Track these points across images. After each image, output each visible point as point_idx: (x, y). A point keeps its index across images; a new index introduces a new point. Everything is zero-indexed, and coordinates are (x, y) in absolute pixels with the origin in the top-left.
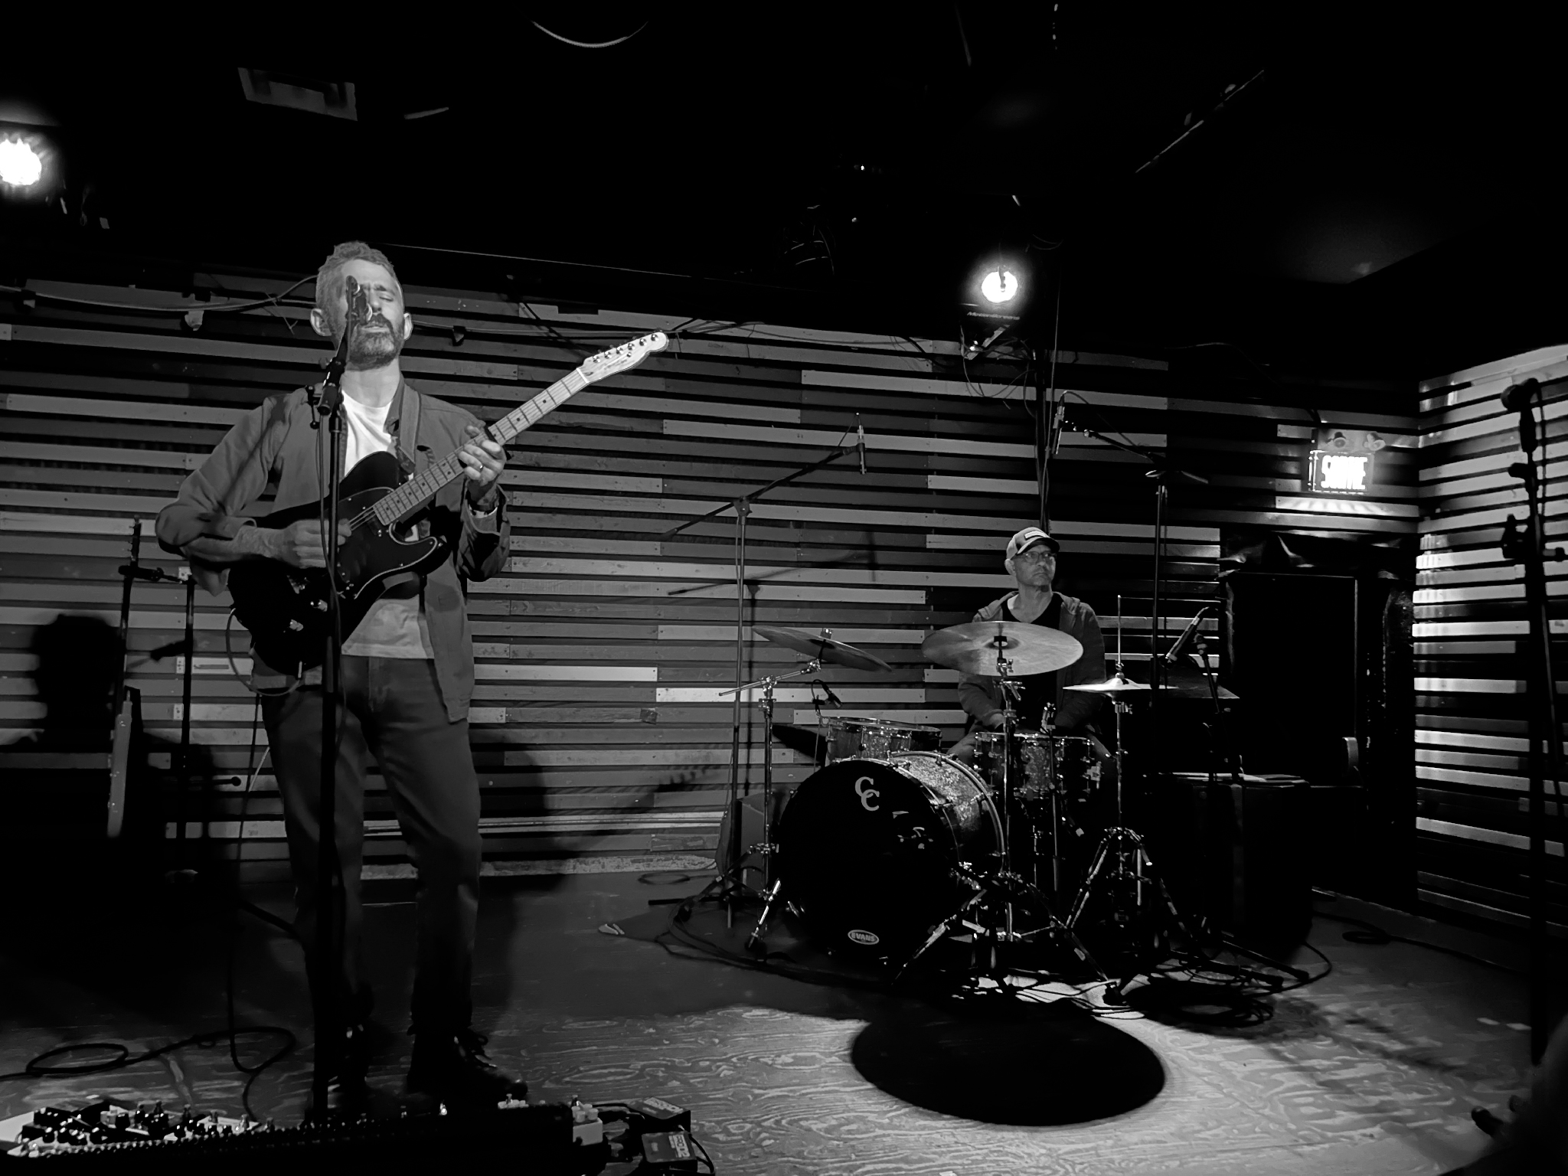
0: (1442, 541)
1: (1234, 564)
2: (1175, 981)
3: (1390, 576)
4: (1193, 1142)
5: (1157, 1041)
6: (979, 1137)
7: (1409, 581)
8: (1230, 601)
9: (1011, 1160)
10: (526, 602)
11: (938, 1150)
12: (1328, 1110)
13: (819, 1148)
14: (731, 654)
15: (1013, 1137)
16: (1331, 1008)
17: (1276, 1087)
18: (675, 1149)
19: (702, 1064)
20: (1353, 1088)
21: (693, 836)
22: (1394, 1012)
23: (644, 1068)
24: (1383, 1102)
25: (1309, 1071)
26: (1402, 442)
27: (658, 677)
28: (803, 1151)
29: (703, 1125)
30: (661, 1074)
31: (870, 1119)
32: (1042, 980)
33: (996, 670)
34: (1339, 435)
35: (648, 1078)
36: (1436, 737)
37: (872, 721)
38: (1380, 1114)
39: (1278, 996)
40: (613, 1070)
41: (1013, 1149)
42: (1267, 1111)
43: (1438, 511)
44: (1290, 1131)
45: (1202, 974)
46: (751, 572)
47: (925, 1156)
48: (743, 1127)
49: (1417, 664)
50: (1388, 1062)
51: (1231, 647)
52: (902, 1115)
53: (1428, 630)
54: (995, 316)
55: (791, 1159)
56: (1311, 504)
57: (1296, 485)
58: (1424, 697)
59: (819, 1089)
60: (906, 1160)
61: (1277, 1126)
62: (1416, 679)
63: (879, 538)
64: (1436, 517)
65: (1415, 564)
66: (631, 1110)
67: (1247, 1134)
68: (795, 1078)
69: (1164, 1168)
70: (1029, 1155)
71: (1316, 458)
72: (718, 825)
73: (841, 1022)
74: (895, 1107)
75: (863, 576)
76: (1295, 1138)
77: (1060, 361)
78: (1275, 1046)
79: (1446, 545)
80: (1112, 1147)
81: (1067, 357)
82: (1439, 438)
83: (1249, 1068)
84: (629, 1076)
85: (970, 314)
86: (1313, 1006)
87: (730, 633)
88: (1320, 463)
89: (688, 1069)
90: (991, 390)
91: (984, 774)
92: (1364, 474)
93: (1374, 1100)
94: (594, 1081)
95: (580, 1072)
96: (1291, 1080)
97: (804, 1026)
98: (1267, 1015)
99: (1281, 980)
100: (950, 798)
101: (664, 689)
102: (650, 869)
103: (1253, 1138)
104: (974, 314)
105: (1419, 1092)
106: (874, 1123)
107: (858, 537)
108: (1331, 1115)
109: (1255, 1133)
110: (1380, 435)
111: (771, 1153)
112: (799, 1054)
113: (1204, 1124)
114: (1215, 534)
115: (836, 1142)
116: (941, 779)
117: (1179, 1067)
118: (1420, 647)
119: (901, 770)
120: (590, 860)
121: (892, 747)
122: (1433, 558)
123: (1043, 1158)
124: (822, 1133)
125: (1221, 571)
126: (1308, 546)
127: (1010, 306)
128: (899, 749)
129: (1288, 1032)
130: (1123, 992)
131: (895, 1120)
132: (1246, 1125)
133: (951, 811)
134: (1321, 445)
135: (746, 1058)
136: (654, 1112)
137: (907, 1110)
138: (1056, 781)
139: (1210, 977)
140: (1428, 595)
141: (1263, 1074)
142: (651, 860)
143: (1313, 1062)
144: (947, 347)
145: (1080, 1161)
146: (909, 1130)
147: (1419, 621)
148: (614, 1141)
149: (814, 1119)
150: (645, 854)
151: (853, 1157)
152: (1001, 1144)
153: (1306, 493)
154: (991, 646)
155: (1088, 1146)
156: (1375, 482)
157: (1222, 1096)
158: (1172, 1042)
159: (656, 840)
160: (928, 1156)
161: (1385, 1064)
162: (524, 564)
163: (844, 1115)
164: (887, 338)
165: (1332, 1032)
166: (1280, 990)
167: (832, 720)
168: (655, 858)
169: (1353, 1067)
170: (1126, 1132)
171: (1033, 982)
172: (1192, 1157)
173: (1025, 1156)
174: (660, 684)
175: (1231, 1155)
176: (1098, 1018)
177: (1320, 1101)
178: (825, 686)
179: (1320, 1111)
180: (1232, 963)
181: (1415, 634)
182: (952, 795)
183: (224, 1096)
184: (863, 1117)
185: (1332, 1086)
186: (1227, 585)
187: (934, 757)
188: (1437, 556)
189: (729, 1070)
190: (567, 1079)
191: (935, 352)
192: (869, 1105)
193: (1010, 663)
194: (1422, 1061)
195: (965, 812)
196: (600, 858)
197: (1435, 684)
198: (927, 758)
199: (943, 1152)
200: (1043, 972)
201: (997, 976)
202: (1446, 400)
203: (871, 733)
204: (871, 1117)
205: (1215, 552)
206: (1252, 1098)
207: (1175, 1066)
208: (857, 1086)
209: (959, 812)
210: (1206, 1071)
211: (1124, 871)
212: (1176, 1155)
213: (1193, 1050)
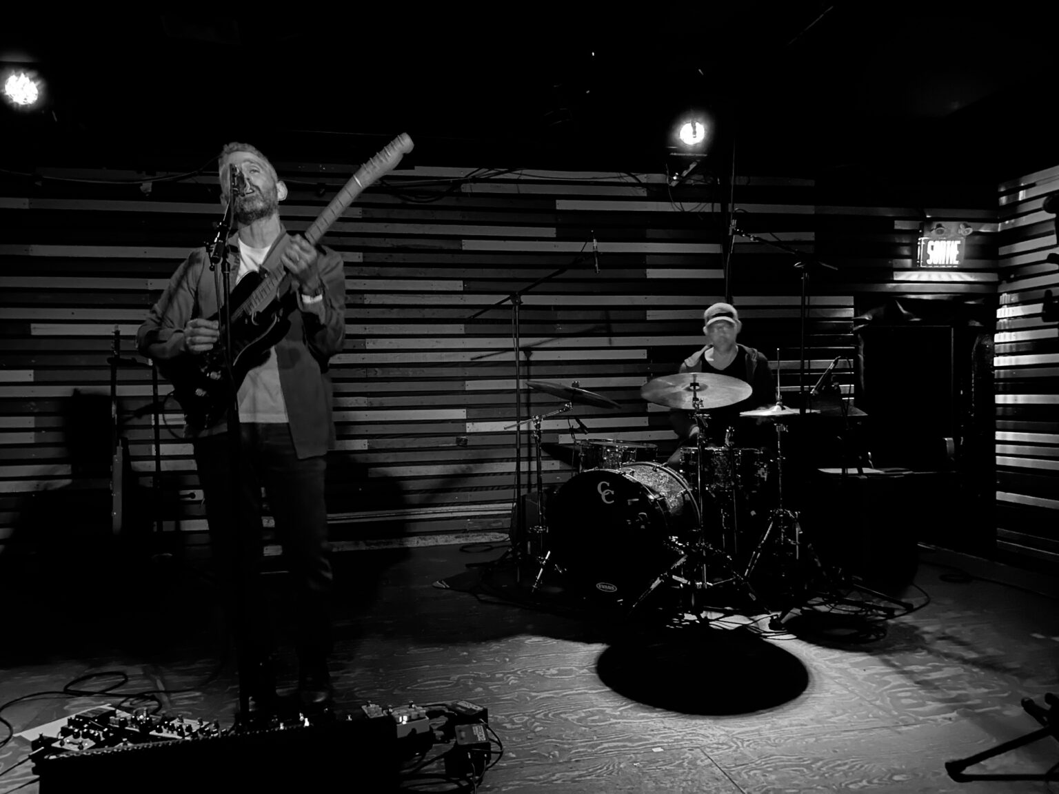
0: (1014, 298)
1: (864, 321)
2: (819, 612)
3: (977, 324)
4: (826, 725)
5: (804, 654)
6: (680, 723)
7: (992, 326)
8: (862, 347)
9: (701, 739)
10: (377, 369)
11: (652, 733)
12: (921, 701)
13: (572, 732)
14: (512, 399)
15: (703, 723)
16: (927, 629)
17: (885, 685)
18: (476, 736)
19: (497, 676)
20: (939, 685)
21: (495, 519)
22: (972, 630)
23: (459, 679)
24: (960, 695)
25: (909, 674)
26: (985, 229)
27: (467, 416)
28: (562, 735)
29: (497, 718)
30: (470, 683)
31: (607, 712)
32: (728, 614)
33: (691, 405)
34: (939, 226)
35: (462, 686)
36: (1010, 436)
37: (610, 441)
38: (955, 703)
39: (891, 622)
40: (439, 681)
41: (702, 732)
42: (878, 703)
43: (1012, 276)
44: (894, 716)
45: (838, 606)
46: (524, 342)
47: (643, 737)
48: (523, 719)
49: (998, 386)
50: (965, 666)
51: (862, 378)
52: (629, 708)
53: (1005, 361)
54: (690, 154)
55: (554, 740)
56: (919, 276)
57: (908, 262)
58: (1001, 408)
59: (574, 692)
60: (630, 740)
61: (884, 713)
62: (996, 396)
63: (613, 315)
64: (1010, 281)
65: (996, 315)
66: (449, 709)
67: (864, 719)
68: (559, 684)
69: (804, 743)
70: (713, 735)
71: (923, 243)
72: (510, 512)
73: (591, 645)
74: (624, 704)
75: (603, 341)
76: (896, 721)
77: (737, 183)
78: (887, 657)
79: (1017, 301)
80: (769, 729)
81: (743, 181)
82: (1013, 224)
83: (868, 672)
84: (449, 685)
85: (672, 154)
86: (916, 628)
87: (511, 384)
88: (926, 247)
89: (488, 680)
90: (689, 207)
91: (685, 476)
92: (958, 252)
93: (954, 694)
94: (427, 689)
95: (418, 683)
96: (895, 680)
97: (565, 649)
98: (882, 634)
99: (893, 610)
100: (663, 494)
101: (471, 423)
102: (468, 542)
103: (867, 722)
104: (675, 154)
105: (985, 687)
106: (610, 715)
107: (597, 315)
108: (923, 705)
109: (869, 717)
110: (969, 224)
111: (541, 736)
112: (561, 668)
113: (834, 712)
114: (850, 300)
115: (584, 728)
116: (656, 481)
117: (819, 672)
118: (999, 373)
119: (628, 476)
120: (428, 537)
121: (624, 460)
122: (1009, 310)
123: (722, 738)
124: (575, 722)
125: (855, 326)
126: (918, 306)
127: (700, 146)
128: (628, 460)
129: (897, 646)
130: (783, 621)
131: (624, 713)
132: (864, 713)
133: (663, 503)
134: (926, 233)
135: (526, 671)
136: (464, 710)
137: (632, 705)
138: (736, 480)
139: (844, 609)
140: (1005, 336)
141: (877, 676)
142: (468, 536)
143: (913, 668)
144: (657, 178)
145: (748, 739)
146: (634, 719)
147: (998, 355)
148: (439, 729)
149: (570, 712)
150: (463, 533)
151: (595, 738)
152: (695, 728)
153: (915, 268)
154: (688, 389)
155: (753, 728)
156: (967, 258)
157: (848, 692)
158: (815, 655)
159: (470, 523)
160: (645, 737)
161: (963, 668)
162: (374, 343)
163: (590, 709)
164: (615, 174)
165: (928, 646)
166: (893, 617)
167: (583, 442)
168: (471, 535)
169: (941, 670)
170: (780, 718)
171: (722, 615)
172: (825, 735)
173: (711, 736)
174: (468, 420)
175: (852, 733)
176: (764, 639)
177: (915, 695)
178: (577, 418)
179: (915, 702)
180: (860, 599)
181: (996, 364)
182: (664, 492)
183: (191, 702)
184: (602, 710)
185: (924, 684)
186: (859, 336)
187: (651, 466)
188: (1011, 309)
189: (515, 680)
190: (409, 688)
191: (649, 182)
192: (607, 702)
193: (702, 401)
194: (989, 665)
195: (673, 502)
196: (434, 536)
197: (1009, 399)
198: (647, 467)
199: (655, 734)
200: (728, 608)
201: (697, 612)
202: (1018, 196)
203: (608, 450)
204: (608, 711)
205: (850, 313)
206: (868, 693)
207: (816, 672)
208: (600, 689)
209: (669, 503)
210: (837, 675)
211: (784, 538)
212: (813, 734)
213: (830, 660)
